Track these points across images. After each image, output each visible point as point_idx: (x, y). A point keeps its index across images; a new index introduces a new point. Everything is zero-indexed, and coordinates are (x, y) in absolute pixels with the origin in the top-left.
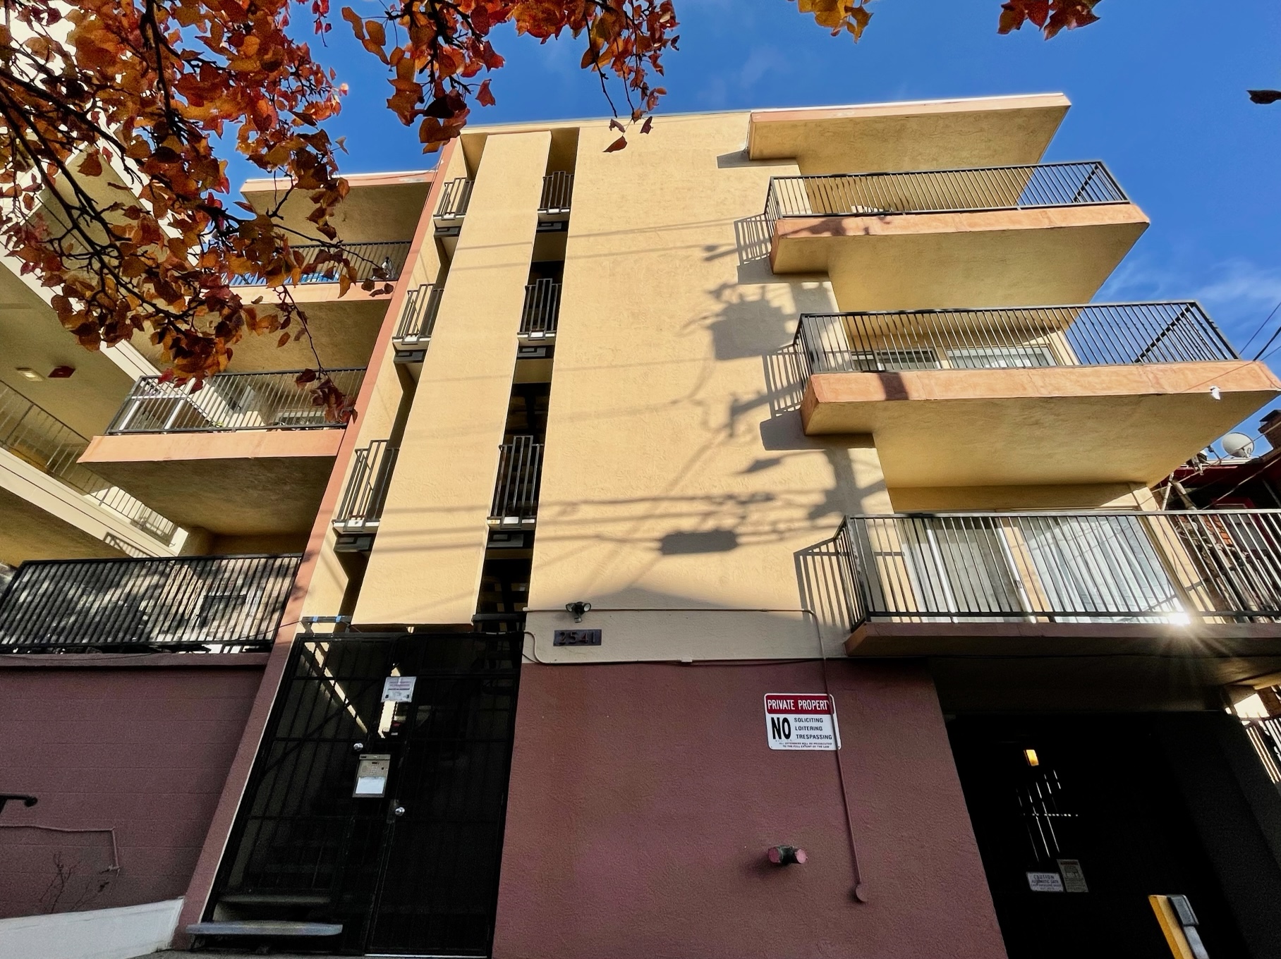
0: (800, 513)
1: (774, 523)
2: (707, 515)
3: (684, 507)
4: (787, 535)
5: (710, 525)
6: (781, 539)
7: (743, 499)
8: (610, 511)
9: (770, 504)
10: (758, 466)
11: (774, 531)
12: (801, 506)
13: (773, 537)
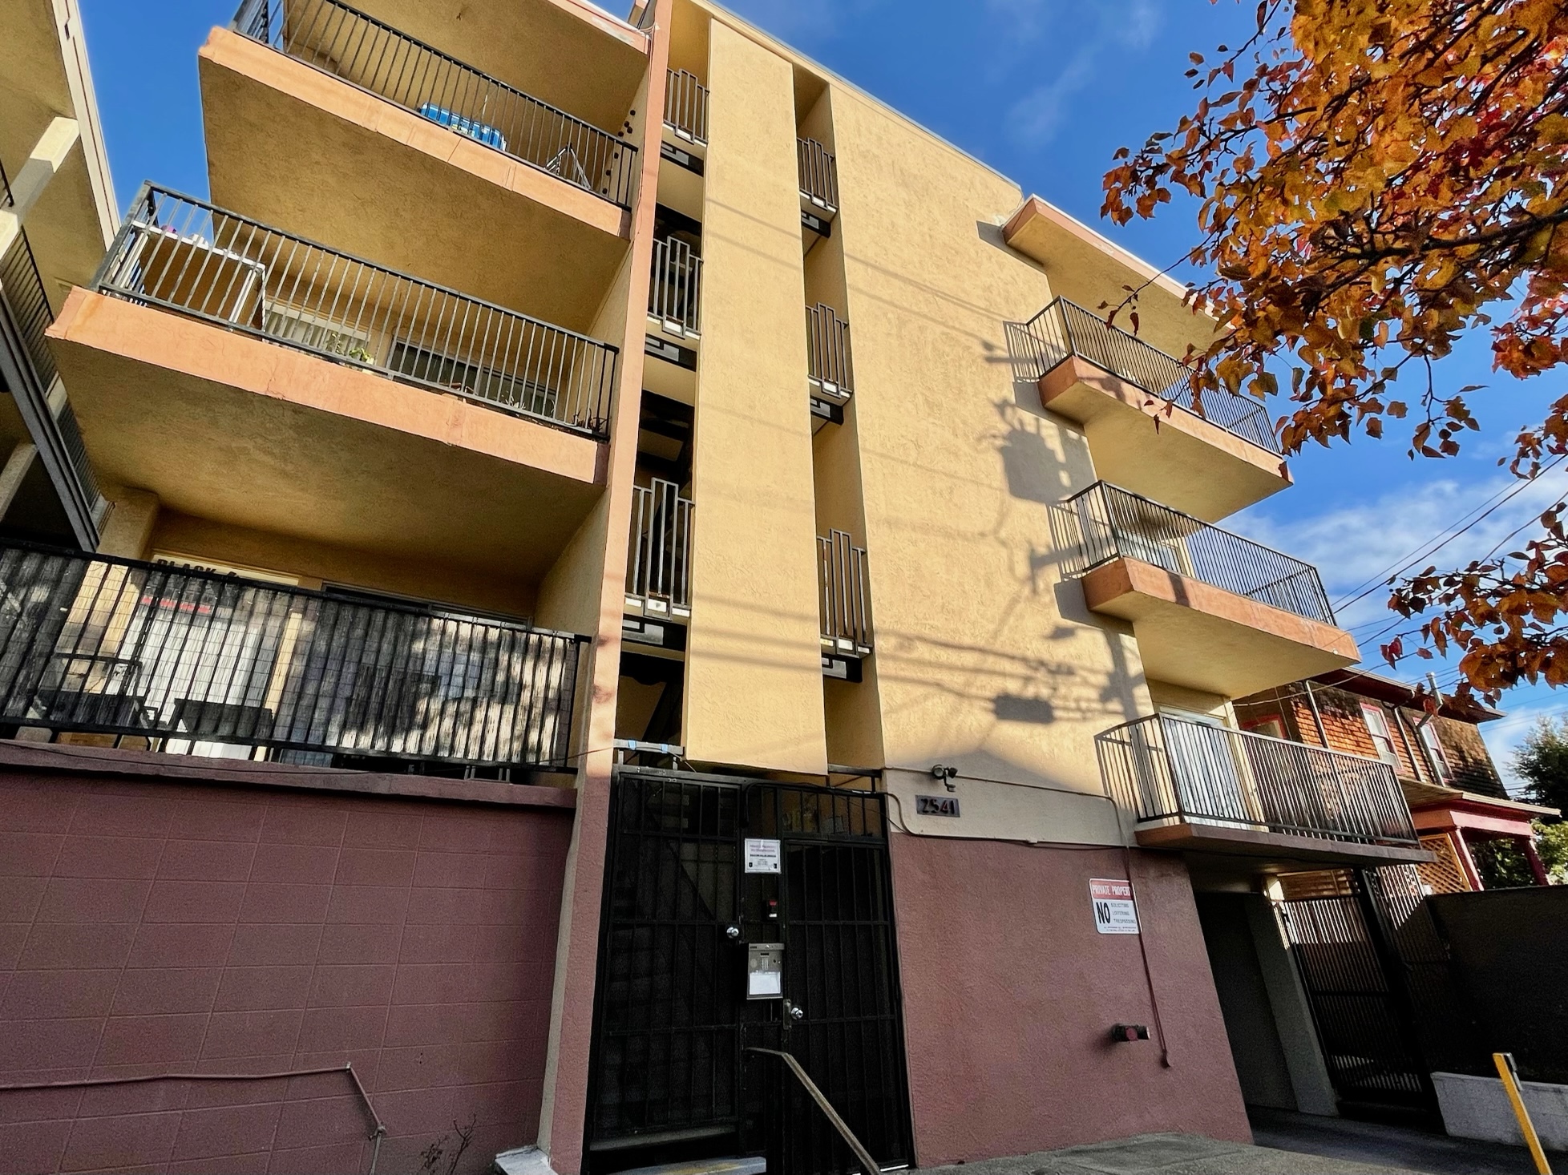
0: (1093, 694)
1: (1077, 700)
2: (1027, 680)
3: (1007, 666)
4: (1089, 715)
5: (1030, 692)
6: (1085, 719)
7: (1053, 668)
8: (945, 655)
9: (1072, 679)
10: (1060, 634)
11: (1079, 709)
12: (1093, 686)
13: (1078, 715)
